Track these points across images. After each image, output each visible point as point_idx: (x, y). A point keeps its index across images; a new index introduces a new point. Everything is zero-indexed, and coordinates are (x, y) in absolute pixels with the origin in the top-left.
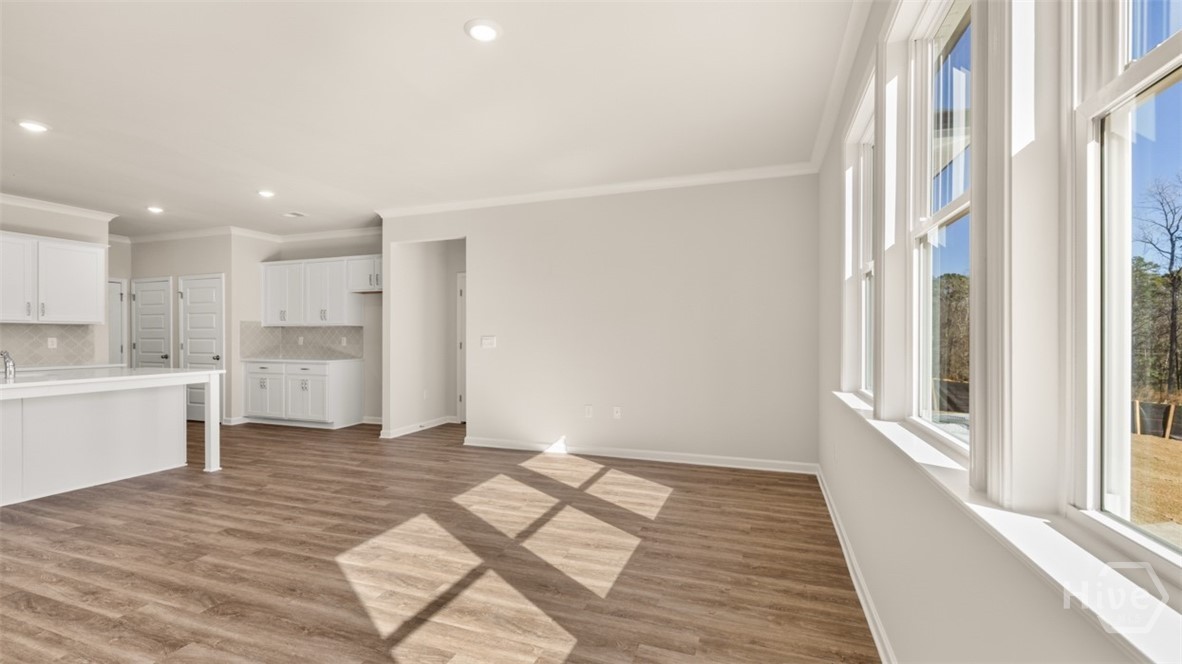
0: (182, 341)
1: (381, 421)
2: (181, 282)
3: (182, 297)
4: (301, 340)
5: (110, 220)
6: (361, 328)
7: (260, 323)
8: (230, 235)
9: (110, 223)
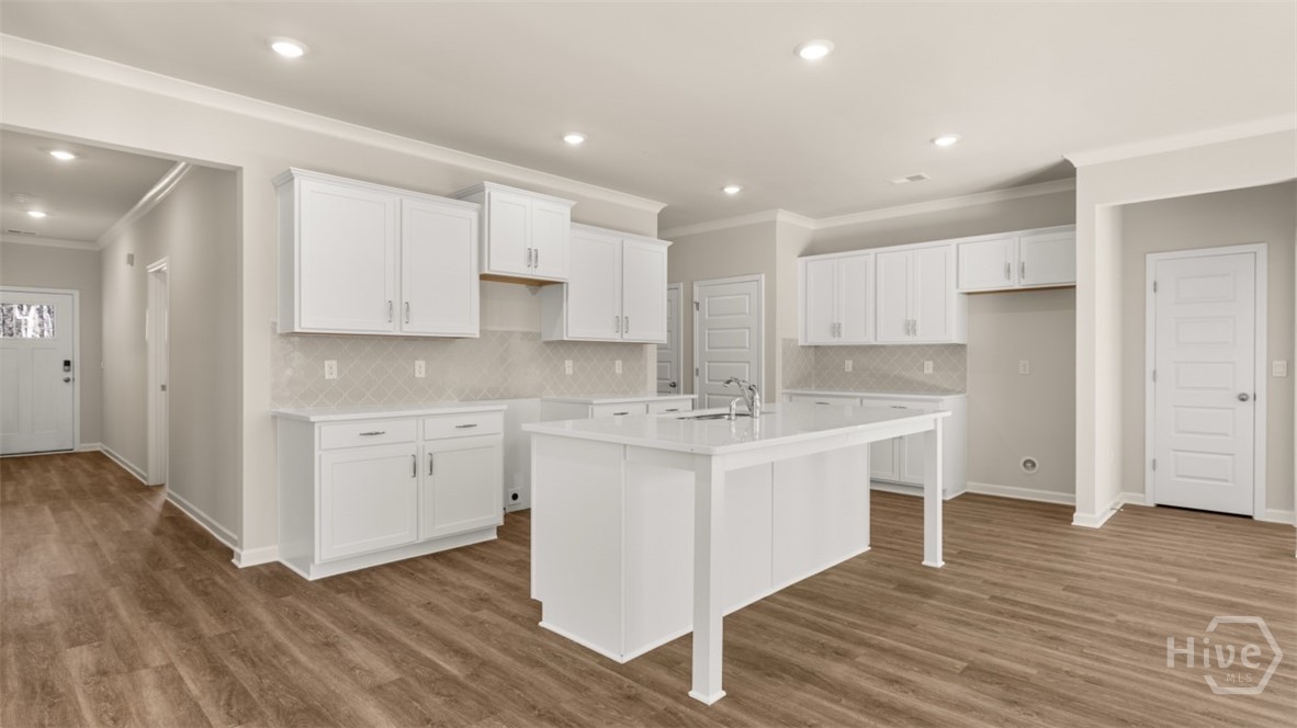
0: (696, 365)
1: (1074, 500)
2: (696, 289)
3: (698, 309)
4: (849, 365)
5: (658, 211)
6: (962, 347)
7: (797, 340)
8: (775, 222)
9: (660, 216)
